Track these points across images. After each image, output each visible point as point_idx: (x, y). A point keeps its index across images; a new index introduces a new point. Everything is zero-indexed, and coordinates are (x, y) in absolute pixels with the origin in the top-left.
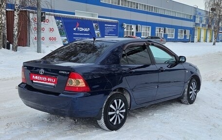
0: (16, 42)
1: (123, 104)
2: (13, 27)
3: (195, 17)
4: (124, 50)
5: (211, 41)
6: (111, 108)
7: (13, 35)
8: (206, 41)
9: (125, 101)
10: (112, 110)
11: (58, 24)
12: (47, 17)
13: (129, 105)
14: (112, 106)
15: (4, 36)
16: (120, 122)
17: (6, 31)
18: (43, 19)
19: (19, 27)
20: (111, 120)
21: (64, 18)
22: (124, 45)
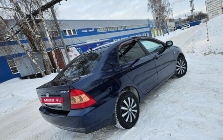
0: (58, 67)
1: (133, 100)
2: (54, 60)
3: (149, 25)
4: (119, 51)
5: (161, 35)
6: (123, 110)
7: (55, 64)
8: (158, 35)
9: (133, 96)
10: (124, 111)
11: (78, 50)
12: (70, 49)
13: (138, 98)
14: (123, 108)
15: (50, 66)
16: (135, 117)
17: (51, 63)
18: (68, 50)
19: (57, 59)
20: (127, 121)
21: (80, 47)
22: (118, 46)
